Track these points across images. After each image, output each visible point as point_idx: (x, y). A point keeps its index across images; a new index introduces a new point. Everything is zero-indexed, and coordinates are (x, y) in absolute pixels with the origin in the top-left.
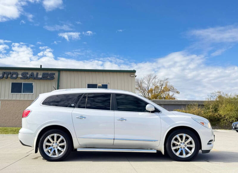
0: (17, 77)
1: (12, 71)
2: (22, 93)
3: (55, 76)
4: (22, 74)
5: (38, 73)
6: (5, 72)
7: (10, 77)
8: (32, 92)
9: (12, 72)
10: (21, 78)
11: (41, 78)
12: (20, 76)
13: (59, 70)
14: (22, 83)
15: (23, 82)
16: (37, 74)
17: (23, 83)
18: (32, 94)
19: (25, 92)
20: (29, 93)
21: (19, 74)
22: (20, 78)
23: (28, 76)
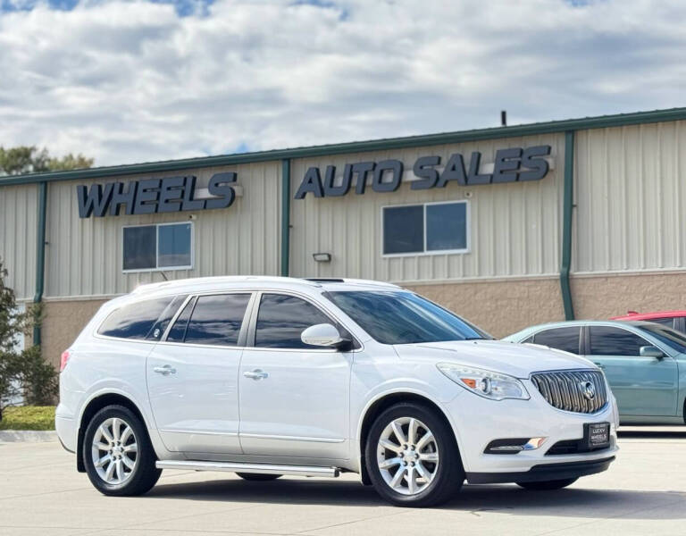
0: (399, 183)
1: (380, 158)
2: (426, 253)
3: (550, 161)
4: (419, 168)
5: (479, 155)
6: (352, 166)
7: (372, 186)
8: (464, 246)
9: (381, 162)
10: (415, 186)
11: (492, 176)
12: (410, 176)
13: (571, 130)
14: (421, 208)
15: (426, 200)
16: (478, 158)
17: (428, 207)
18: (465, 255)
19: (437, 248)
20: (454, 248)
21: (405, 165)
22: (409, 186)
23: (441, 170)
